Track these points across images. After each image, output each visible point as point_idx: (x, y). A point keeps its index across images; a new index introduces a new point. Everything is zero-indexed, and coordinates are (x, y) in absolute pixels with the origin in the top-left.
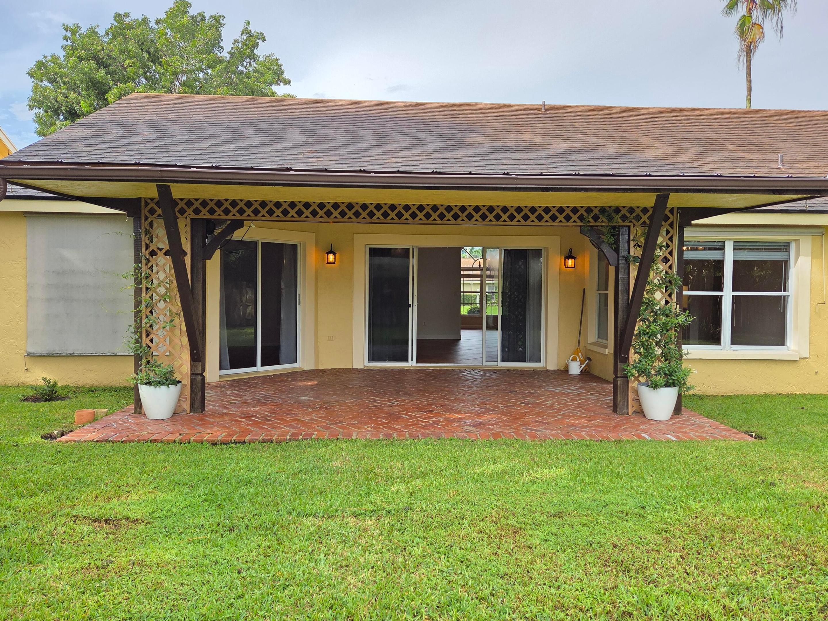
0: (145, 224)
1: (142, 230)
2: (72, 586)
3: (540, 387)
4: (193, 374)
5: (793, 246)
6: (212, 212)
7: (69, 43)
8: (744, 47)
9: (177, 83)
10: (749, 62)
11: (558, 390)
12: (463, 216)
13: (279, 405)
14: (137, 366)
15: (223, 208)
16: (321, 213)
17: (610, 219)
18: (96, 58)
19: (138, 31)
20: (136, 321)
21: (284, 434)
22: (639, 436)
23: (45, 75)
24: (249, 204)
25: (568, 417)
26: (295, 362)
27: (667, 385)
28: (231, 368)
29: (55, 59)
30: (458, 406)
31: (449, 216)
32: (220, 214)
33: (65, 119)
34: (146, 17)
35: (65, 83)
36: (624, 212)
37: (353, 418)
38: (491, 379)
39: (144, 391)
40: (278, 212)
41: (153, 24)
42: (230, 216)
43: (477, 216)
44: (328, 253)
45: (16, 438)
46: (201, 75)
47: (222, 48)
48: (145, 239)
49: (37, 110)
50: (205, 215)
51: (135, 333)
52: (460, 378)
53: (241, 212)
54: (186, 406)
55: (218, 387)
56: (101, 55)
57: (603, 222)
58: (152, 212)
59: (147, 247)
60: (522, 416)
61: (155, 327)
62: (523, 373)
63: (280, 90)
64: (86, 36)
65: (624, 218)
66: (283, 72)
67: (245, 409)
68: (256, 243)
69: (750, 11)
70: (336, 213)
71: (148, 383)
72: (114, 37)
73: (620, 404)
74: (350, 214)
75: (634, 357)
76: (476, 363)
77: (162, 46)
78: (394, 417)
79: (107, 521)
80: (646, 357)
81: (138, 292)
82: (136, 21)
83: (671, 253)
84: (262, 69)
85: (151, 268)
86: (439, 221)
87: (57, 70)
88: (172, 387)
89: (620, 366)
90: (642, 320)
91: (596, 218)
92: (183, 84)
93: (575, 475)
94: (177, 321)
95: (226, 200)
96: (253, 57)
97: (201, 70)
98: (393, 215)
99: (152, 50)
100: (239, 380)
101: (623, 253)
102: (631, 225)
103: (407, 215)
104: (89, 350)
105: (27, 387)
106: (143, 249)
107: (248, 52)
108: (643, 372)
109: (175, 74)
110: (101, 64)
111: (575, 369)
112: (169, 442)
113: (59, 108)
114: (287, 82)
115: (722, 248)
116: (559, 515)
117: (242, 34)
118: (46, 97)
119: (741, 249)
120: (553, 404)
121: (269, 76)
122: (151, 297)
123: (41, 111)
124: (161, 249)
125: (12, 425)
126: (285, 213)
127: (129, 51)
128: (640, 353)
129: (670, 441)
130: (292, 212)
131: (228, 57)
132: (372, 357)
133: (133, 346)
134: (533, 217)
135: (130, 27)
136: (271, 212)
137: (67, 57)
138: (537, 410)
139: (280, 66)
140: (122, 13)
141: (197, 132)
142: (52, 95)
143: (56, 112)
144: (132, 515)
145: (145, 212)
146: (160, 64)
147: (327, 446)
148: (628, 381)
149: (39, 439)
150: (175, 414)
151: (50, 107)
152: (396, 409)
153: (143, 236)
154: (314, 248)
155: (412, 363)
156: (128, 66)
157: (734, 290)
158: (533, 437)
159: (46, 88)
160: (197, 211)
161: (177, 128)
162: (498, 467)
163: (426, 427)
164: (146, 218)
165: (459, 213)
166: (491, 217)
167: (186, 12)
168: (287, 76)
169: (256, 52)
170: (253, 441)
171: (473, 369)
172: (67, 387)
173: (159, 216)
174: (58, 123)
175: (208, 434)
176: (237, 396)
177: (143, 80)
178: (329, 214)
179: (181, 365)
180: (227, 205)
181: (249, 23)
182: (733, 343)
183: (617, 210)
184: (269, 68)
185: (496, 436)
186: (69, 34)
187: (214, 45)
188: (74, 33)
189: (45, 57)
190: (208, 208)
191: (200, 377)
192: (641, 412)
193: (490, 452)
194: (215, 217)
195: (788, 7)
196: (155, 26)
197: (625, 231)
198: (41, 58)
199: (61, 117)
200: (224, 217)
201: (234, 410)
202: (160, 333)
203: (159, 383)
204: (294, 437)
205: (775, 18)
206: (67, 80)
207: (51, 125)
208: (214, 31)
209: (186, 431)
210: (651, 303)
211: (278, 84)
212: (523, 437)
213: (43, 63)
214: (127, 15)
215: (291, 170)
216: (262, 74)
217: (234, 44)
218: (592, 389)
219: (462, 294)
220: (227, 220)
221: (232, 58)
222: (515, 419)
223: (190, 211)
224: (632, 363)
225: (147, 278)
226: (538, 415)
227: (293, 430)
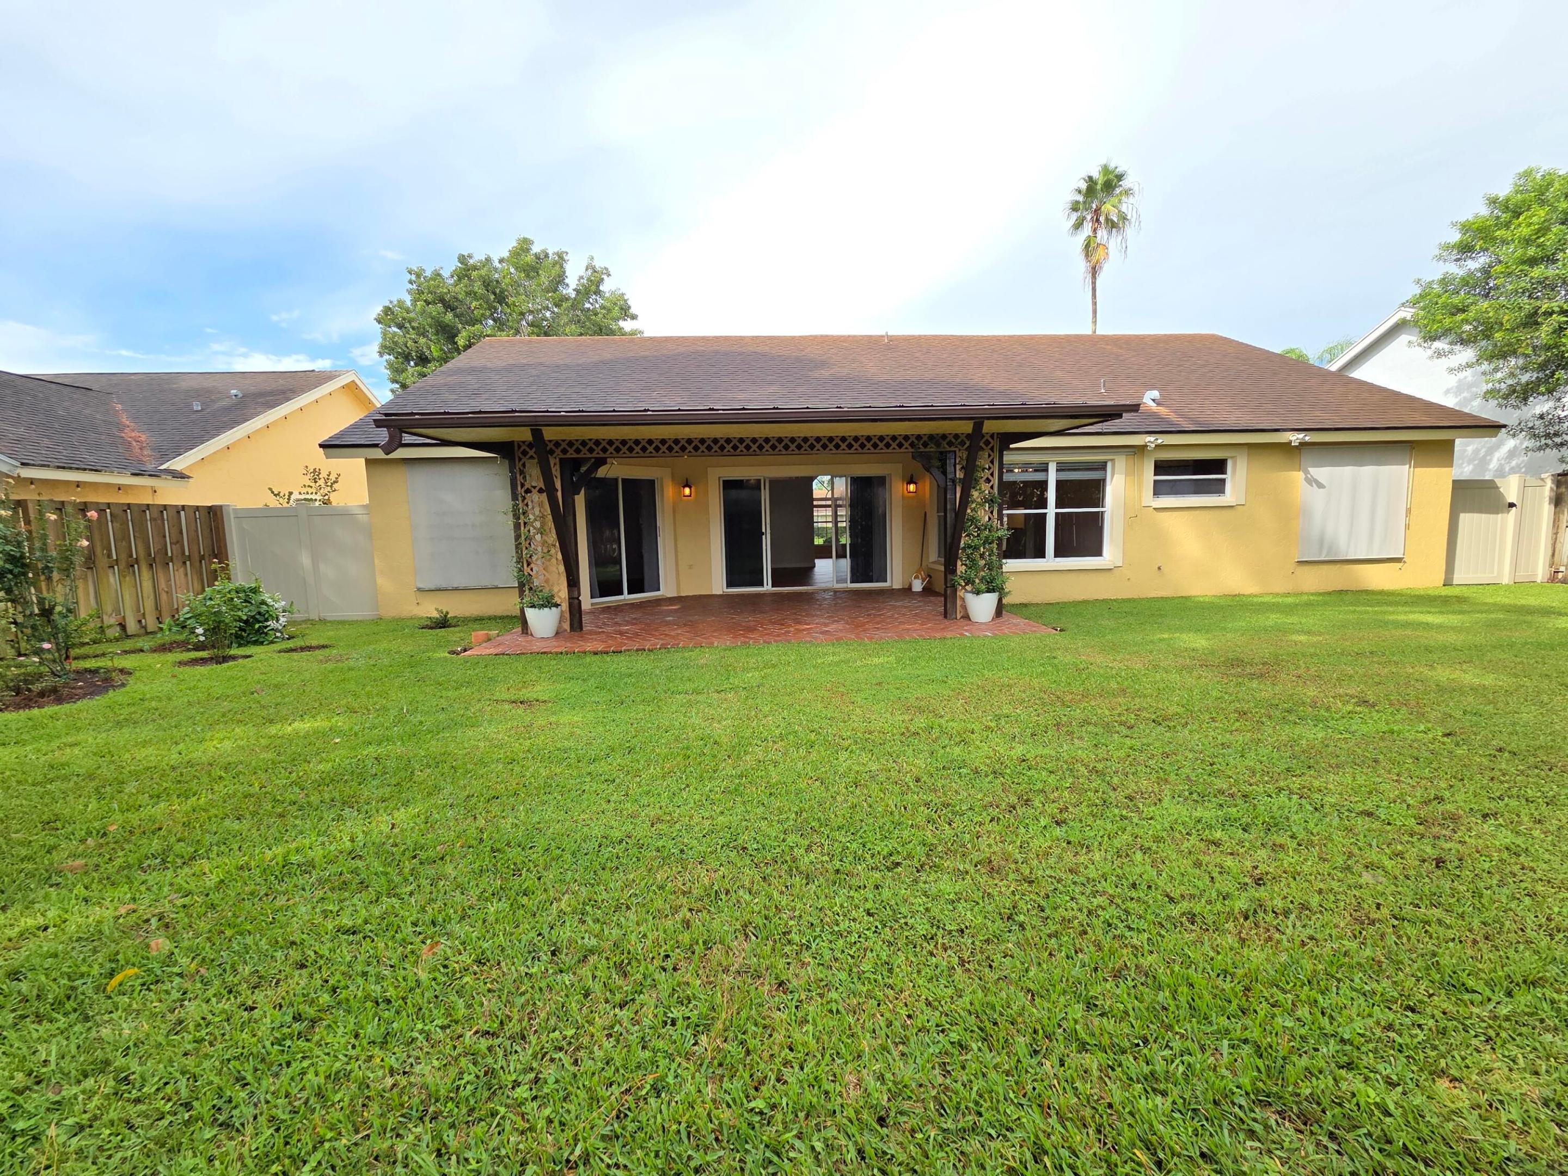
0: (519, 465)
1: (517, 470)
2: (509, 737)
3: (883, 602)
4: (571, 598)
5: (1109, 465)
6: (578, 451)
7: (415, 287)
8: (1090, 269)
9: (524, 323)
10: (1094, 283)
11: (898, 604)
12: (806, 446)
13: (647, 624)
14: (521, 593)
15: (588, 447)
16: (676, 448)
17: (938, 445)
18: (442, 301)
19: (483, 272)
20: (517, 552)
21: (655, 644)
22: (962, 634)
23: (393, 320)
24: (611, 442)
25: (904, 623)
26: (658, 589)
27: (989, 591)
28: (601, 596)
29: (401, 303)
30: (807, 619)
31: (793, 447)
32: (584, 453)
33: (416, 365)
34: (489, 257)
35: (413, 328)
36: (951, 438)
37: (714, 632)
38: (841, 598)
39: (530, 613)
40: (637, 449)
41: (496, 264)
42: (594, 455)
43: (818, 446)
44: (684, 487)
45: (428, 654)
46: (548, 314)
47: (567, 285)
48: (519, 478)
49: (387, 357)
50: (571, 454)
51: (518, 562)
52: (812, 598)
53: (604, 450)
54: (567, 626)
55: (591, 612)
56: (447, 298)
57: (932, 448)
58: (525, 453)
59: (522, 485)
60: (864, 624)
61: (534, 558)
62: (869, 593)
63: (627, 325)
64: (431, 279)
65: (950, 444)
66: (629, 307)
67: (618, 628)
68: (616, 480)
69: (1095, 231)
70: (690, 448)
71: (533, 606)
72: (460, 279)
73: (949, 612)
74: (703, 448)
75: (961, 569)
76: (829, 585)
77: (507, 286)
78: (751, 629)
79: (521, 703)
80: (970, 568)
81: (517, 527)
82: (481, 262)
83: (992, 475)
84: (608, 305)
85: (527, 505)
86: (784, 452)
87: (405, 315)
88: (554, 609)
89: (950, 577)
90: (967, 535)
91: (925, 445)
92: (531, 325)
93: (898, 660)
94: (553, 551)
95: (590, 440)
96: (598, 292)
97: (547, 308)
98: (741, 447)
99: (498, 291)
100: (609, 607)
101: (950, 476)
102: (957, 450)
103: (754, 447)
104: (472, 584)
105: (422, 618)
106: (519, 488)
107: (593, 288)
108: (969, 581)
109: (522, 314)
110: (448, 306)
111: (918, 586)
112: (557, 653)
113: (409, 354)
114: (634, 317)
115: (1046, 470)
116: (880, 684)
117: (587, 270)
118: (395, 343)
119: (1063, 470)
120: (893, 615)
121: (616, 312)
122: (529, 531)
123: (392, 357)
124: (534, 487)
125: (420, 646)
126: (644, 449)
127: (475, 293)
128: (966, 565)
129: (986, 636)
130: (651, 449)
131: (573, 295)
132: (730, 584)
133: (516, 574)
134: (869, 445)
135: (475, 268)
136: (631, 450)
137: (415, 301)
138: (878, 619)
139: (626, 301)
140: (466, 254)
141: (554, 375)
142: (401, 341)
143: (407, 357)
144: (541, 698)
145: (518, 454)
146: (507, 304)
147: (692, 651)
148: (956, 590)
149: (447, 655)
150: (557, 633)
151: (399, 353)
152: (752, 624)
153: (518, 476)
154: (670, 483)
155: (768, 587)
156: (475, 308)
157: (1056, 508)
158: (870, 638)
159: (395, 334)
160: (564, 451)
161: (534, 372)
162: (837, 659)
163: (778, 636)
164: (520, 459)
165: (802, 444)
166: (831, 446)
167: (528, 250)
168: (633, 310)
169: (601, 288)
170: (628, 650)
171: (825, 591)
172: (455, 617)
173: (532, 457)
174: (410, 370)
175: (589, 647)
176: (609, 619)
177: (491, 322)
178: (683, 449)
179: (559, 591)
180: (591, 444)
181: (592, 258)
182: (1056, 555)
183: (944, 437)
184: (616, 304)
185: (841, 638)
186: (413, 277)
187: (559, 283)
188: (418, 276)
189: (391, 302)
190: (574, 448)
191: (576, 601)
192: (967, 617)
193: (831, 649)
194: (581, 456)
195: (1132, 225)
196: (498, 265)
197: (951, 455)
198: (387, 304)
199: (412, 363)
200: (589, 455)
201: (609, 629)
202: (539, 562)
203: (542, 606)
204: (664, 646)
205: (1120, 238)
206: (415, 324)
207: (403, 371)
208: (557, 267)
209: (569, 645)
210: (973, 520)
211: (625, 320)
212: (861, 638)
213: (390, 309)
214: (470, 256)
215: (648, 410)
216: (609, 311)
217: (579, 280)
218: (931, 602)
219: (815, 524)
220: (590, 458)
221: (577, 295)
222: (857, 626)
223: (558, 451)
224: (959, 573)
225: (524, 513)
226: (878, 623)
227: (661, 642)
